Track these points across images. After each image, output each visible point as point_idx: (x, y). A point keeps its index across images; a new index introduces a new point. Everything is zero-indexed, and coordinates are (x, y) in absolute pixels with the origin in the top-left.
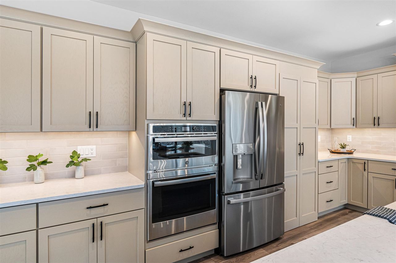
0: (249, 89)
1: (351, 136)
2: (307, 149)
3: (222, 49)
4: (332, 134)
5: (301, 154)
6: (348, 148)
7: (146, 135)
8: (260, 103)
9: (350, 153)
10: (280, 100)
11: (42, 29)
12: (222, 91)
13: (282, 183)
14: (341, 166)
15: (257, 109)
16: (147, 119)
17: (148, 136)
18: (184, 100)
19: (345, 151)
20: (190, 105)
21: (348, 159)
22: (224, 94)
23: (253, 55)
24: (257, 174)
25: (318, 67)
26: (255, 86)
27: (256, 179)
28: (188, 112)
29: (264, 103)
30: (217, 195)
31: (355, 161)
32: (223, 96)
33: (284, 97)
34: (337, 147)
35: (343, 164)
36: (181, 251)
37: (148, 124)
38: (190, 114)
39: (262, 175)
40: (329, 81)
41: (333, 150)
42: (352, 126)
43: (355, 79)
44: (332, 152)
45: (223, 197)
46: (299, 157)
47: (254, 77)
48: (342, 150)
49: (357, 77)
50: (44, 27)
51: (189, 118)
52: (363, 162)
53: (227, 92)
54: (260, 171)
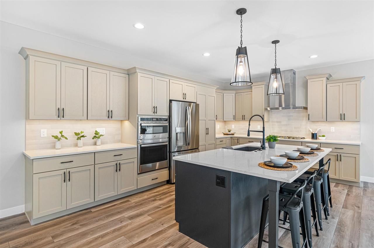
0: (182, 100)
1: (234, 125)
2: (211, 131)
3: (170, 80)
4: (225, 124)
5: (207, 134)
6: (232, 132)
7: (137, 122)
8: (188, 107)
9: (233, 134)
10: (197, 106)
11: (87, 68)
12: (171, 101)
13: (198, 148)
14: (228, 141)
15: (186, 110)
16: (138, 114)
17: (138, 123)
18: (153, 105)
19: (230, 134)
20: (156, 108)
21: (231, 137)
22: (172, 103)
23: (184, 82)
24: (187, 143)
25: (216, 88)
26: (185, 98)
27: (186, 145)
28: (155, 111)
29: (189, 107)
30: (168, 153)
31: (234, 138)
32: (171, 104)
33: (199, 104)
34: (227, 132)
35: (228, 140)
36: (152, 179)
37: (138, 117)
38: (156, 112)
39: (189, 143)
40: (222, 94)
41: (225, 133)
42: (233, 120)
43: (234, 94)
44: (224, 134)
45: (171, 154)
46: (206, 135)
47: (185, 94)
48: (229, 133)
49: (236, 93)
50: (89, 68)
51: (156, 114)
52: (237, 138)
53: (173, 101)
54: (188, 141)
